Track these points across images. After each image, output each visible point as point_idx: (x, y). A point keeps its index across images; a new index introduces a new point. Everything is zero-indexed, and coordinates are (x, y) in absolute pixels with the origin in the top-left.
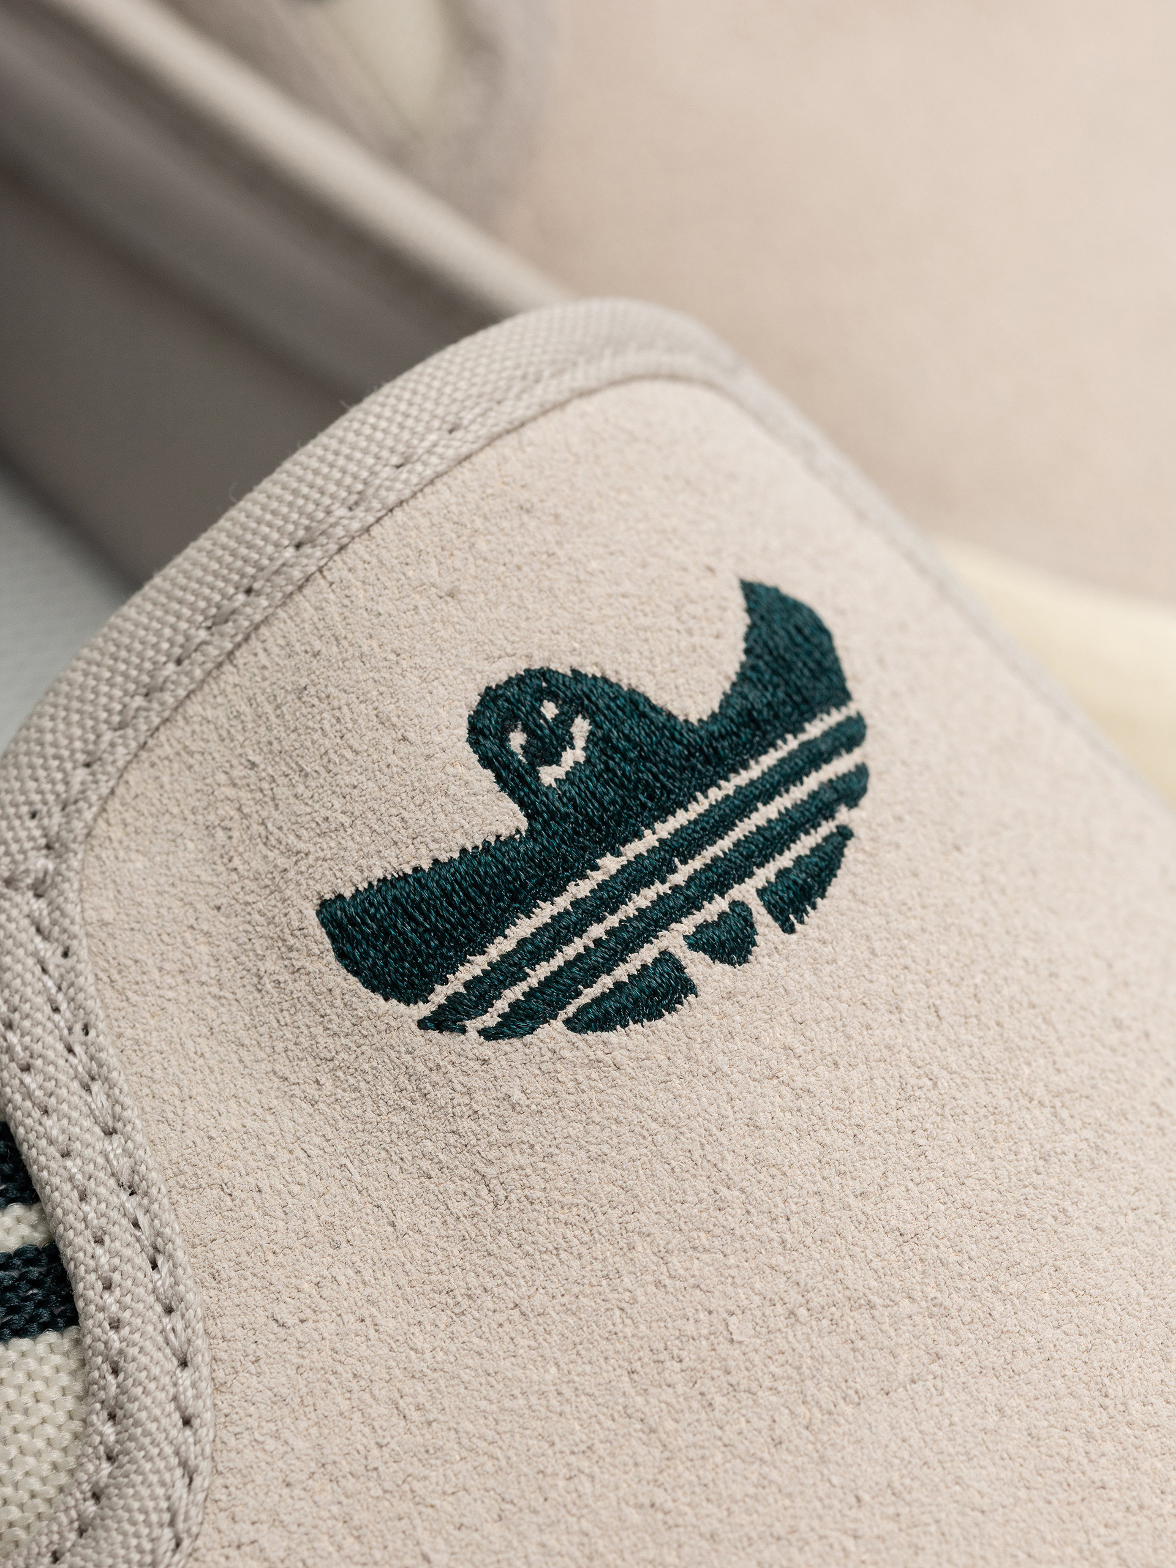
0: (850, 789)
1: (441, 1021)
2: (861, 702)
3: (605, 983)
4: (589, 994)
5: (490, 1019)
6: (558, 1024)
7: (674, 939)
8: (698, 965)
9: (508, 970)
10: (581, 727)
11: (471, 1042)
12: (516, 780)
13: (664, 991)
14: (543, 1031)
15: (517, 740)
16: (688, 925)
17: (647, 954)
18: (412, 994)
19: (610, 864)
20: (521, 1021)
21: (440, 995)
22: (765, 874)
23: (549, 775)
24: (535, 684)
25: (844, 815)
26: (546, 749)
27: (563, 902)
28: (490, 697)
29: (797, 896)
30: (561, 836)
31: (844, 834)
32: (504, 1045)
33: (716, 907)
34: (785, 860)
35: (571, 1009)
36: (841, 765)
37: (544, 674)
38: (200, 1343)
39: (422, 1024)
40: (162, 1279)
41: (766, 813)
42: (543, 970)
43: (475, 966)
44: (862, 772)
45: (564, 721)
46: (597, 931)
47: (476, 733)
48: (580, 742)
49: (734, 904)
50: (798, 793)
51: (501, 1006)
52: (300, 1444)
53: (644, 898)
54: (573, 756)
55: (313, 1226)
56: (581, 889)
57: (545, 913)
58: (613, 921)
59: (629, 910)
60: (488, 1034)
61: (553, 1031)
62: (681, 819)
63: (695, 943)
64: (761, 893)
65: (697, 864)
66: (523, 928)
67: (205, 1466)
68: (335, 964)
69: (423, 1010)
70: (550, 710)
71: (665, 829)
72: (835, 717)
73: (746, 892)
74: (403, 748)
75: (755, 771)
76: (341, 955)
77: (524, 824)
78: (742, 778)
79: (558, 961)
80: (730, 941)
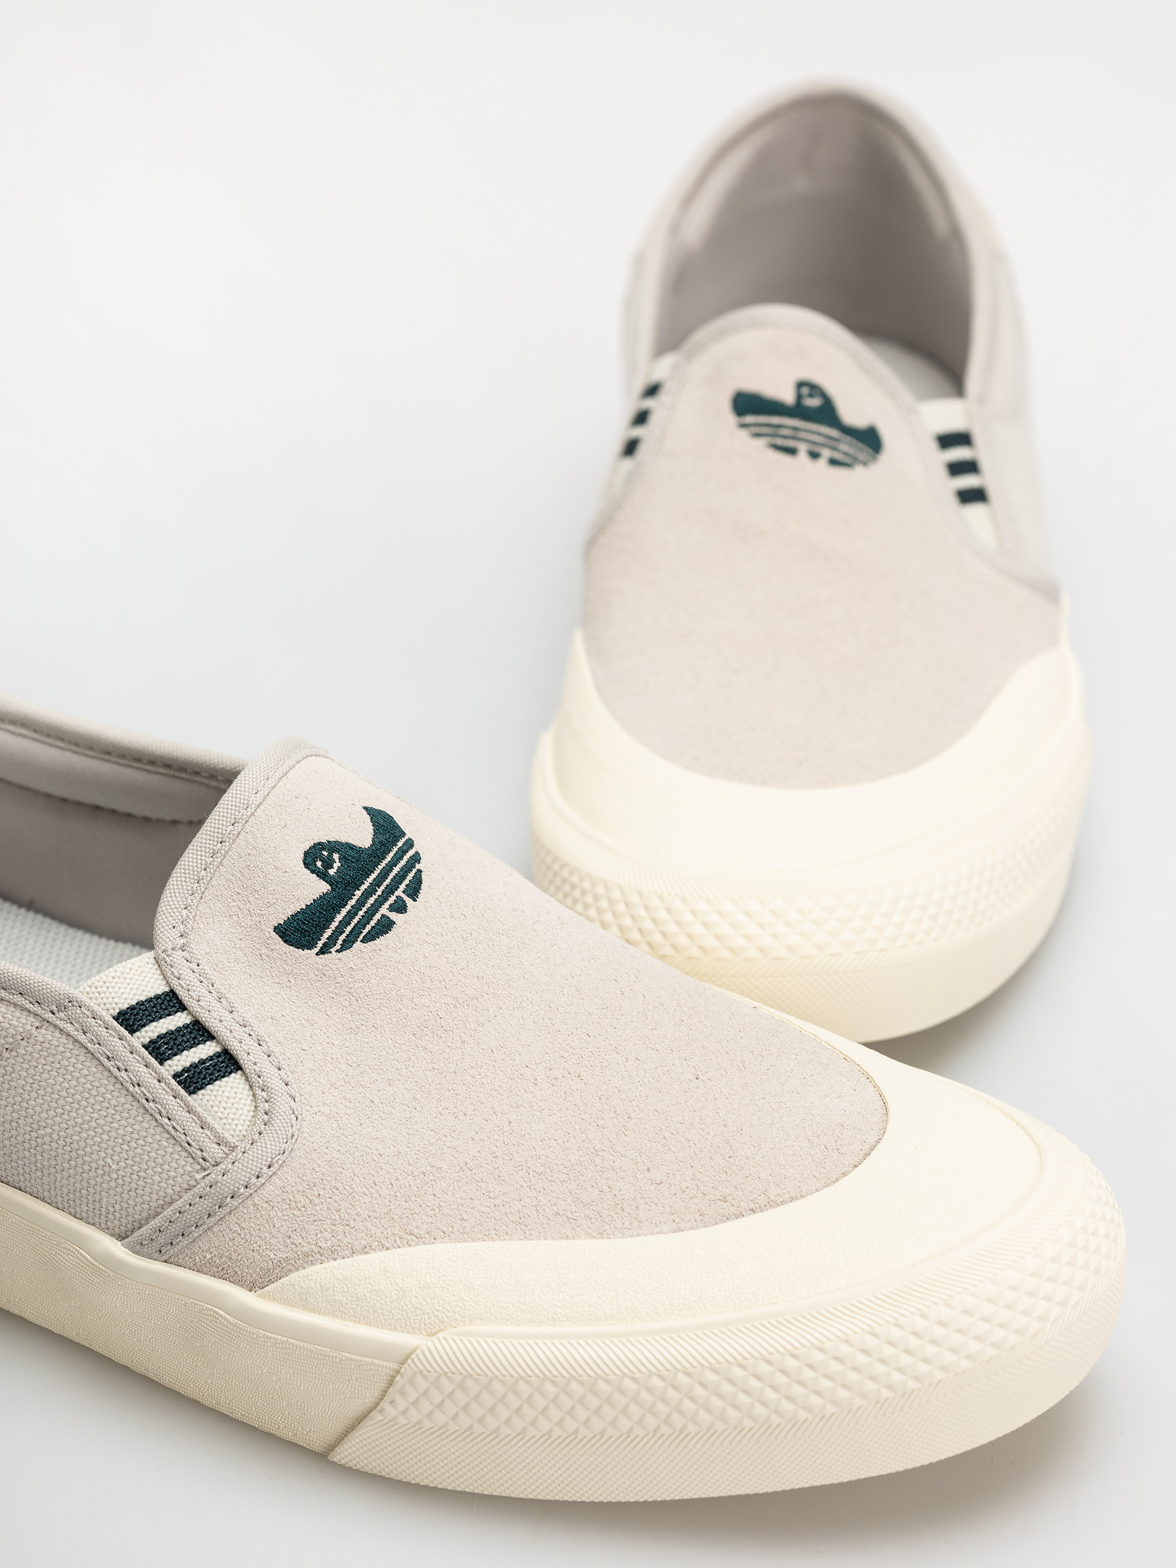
0: (416, 858)
1: (322, 952)
2: (409, 834)
3: (368, 928)
4: (365, 932)
5: (338, 947)
6: (359, 943)
7: (384, 910)
8: (393, 916)
9: (339, 931)
10: (336, 856)
11: (333, 954)
12: (323, 875)
13: (386, 926)
14: (355, 945)
15: (319, 864)
16: (387, 905)
17: (378, 916)
18: (310, 947)
19: (358, 893)
20: (347, 945)
21: (320, 944)
22: (402, 887)
23: (332, 872)
24: (318, 847)
25: (418, 866)
26: (328, 864)
27: (348, 907)
28: (307, 854)
29: (414, 891)
30: (342, 888)
31: (420, 871)
32: (344, 952)
33: (392, 899)
34: (406, 882)
35: (361, 937)
36: (411, 853)
37: (320, 844)
38: (282, 1062)
39: (317, 954)
40: (265, 1048)
41: (396, 870)
42: (349, 928)
43: (328, 933)
44: (417, 853)
45: (330, 855)
46: (361, 913)
47: (306, 865)
48: (337, 861)
49: (397, 897)
50: (403, 862)
51: (340, 942)
52: (323, 1081)
53: (371, 900)
54: (337, 865)
55: (303, 1021)
56: (352, 902)
57: (344, 911)
58: (364, 909)
59: (368, 905)
60: (337, 951)
61: (358, 945)
62: (373, 876)
63: (392, 908)
64: (404, 892)
65: (382, 888)
66: (339, 918)
67: (297, 1095)
68: (285, 944)
69: (317, 950)
70: (325, 853)
71: (370, 879)
72: (403, 840)
73: (399, 892)
74: (286, 874)
75: (389, 858)
76: (285, 941)
77: (329, 888)
78: (386, 861)
79: (352, 925)
80: (400, 907)
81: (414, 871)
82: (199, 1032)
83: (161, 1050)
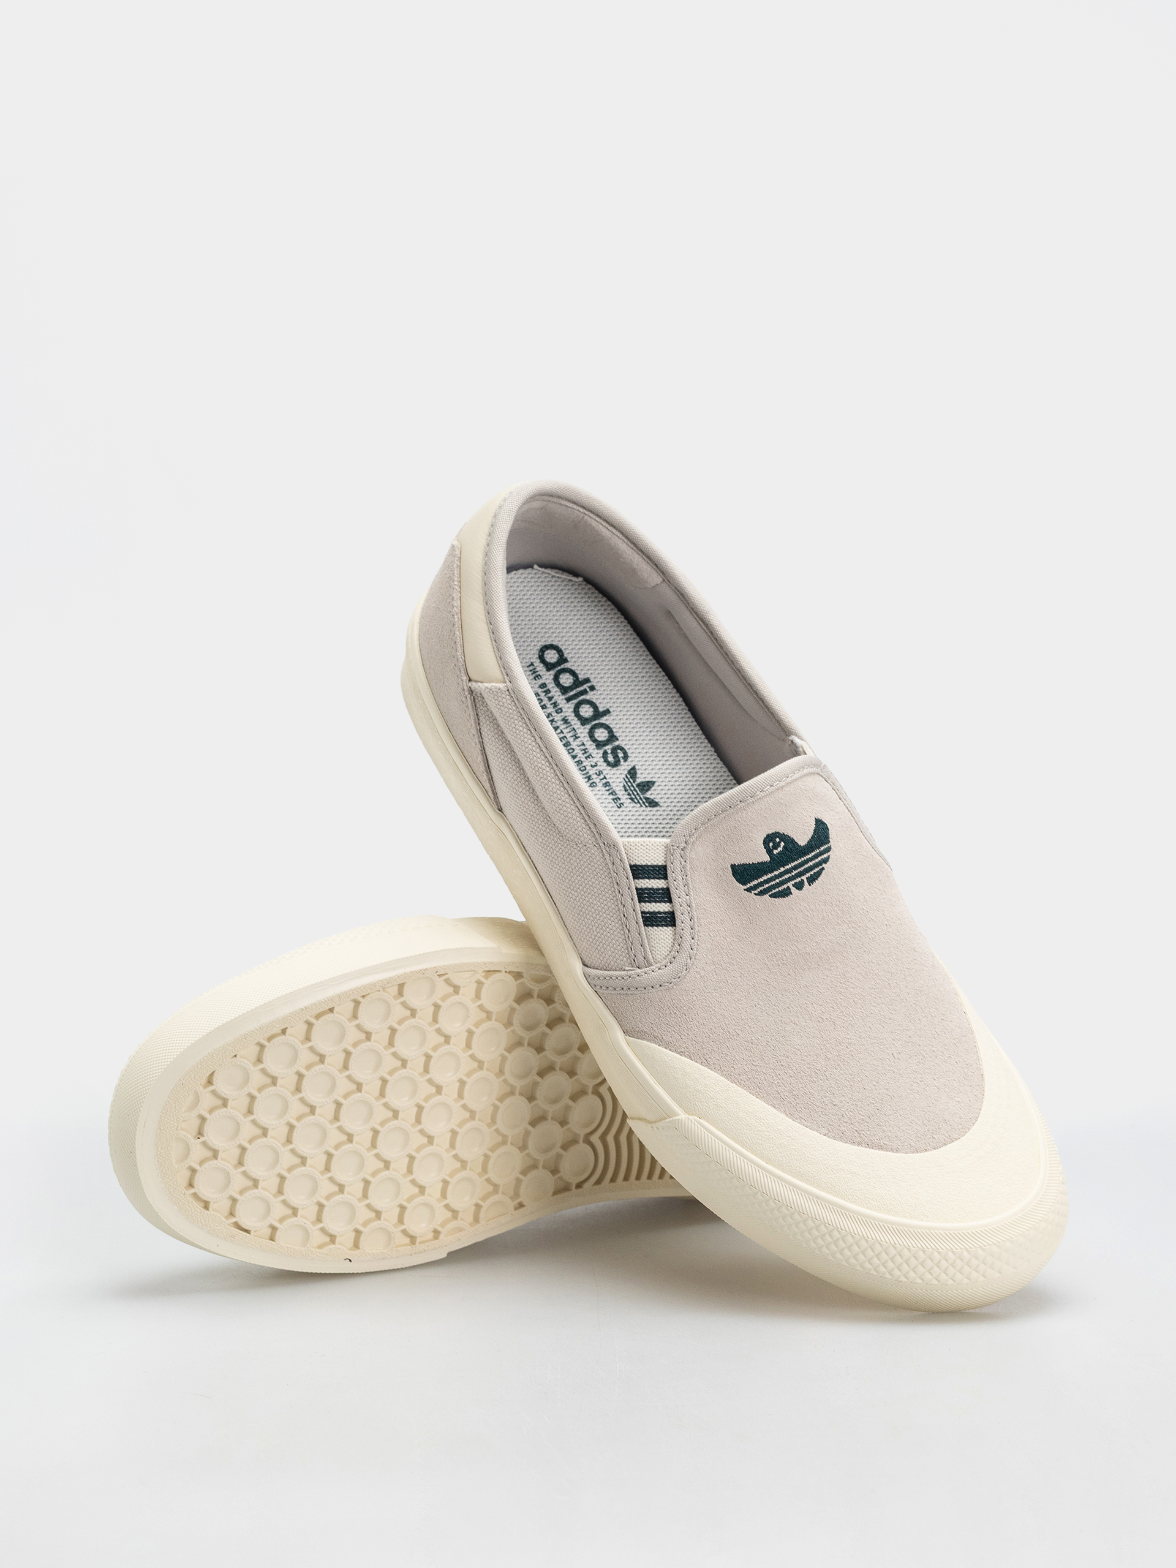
0: (826, 861)
1: (749, 890)
2: (832, 843)
3: (777, 890)
4: (774, 891)
5: (756, 892)
6: (768, 895)
7: (790, 884)
8: (793, 889)
9: (761, 884)
10: (782, 844)
11: (752, 895)
12: (769, 852)
13: (786, 893)
14: (765, 896)
15: (771, 844)
16: (793, 882)
17: (785, 886)
18: (744, 884)
19: (782, 869)
20: (761, 893)
21: (748, 885)
22: (808, 875)
23: (775, 852)
24: (776, 834)
25: (824, 865)
26: (776, 847)
27: (773, 874)
28: (768, 836)
29: (811, 880)
30: (776, 862)
31: (823, 869)
32: (758, 897)
33: (799, 879)
34: (812, 873)
35: (770, 893)
36: (825, 856)
37: (778, 833)
38: (696, 936)
39: (745, 890)
40: (692, 923)
41: (811, 863)
42: (767, 885)
43: (756, 882)
44: (829, 856)
45: (779, 842)
46: (777, 881)
48: (782, 847)
49: (802, 879)
50: (817, 860)
51: (759, 890)
52: (710, 957)
53: (787, 876)
54: (780, 849)
55: (719, 920)
56: (776, 873)
57: (769, 876)
58: (781, 879)
59: (784, 878)
60: (755, 894)
61: (767, 896)
62: (796, 863)
63: (793, 885)
64: (807, 878)
65: (797, 871)
66: (765, 878)
67: (693, 957)
68: (732, 876)
69: (745, 887)
70: (778, 840)
71: (793, 864)
72: (826, 846)
73: (804, 878)
74: (752, 842)
75: (810, 856)
76: (733, 874)
77: (769, 859)
78: (808, 857)
79: (770, 884)
80: (799, 886)
81: (820, 867)
82: (665, 895)
83: (644, 895)
